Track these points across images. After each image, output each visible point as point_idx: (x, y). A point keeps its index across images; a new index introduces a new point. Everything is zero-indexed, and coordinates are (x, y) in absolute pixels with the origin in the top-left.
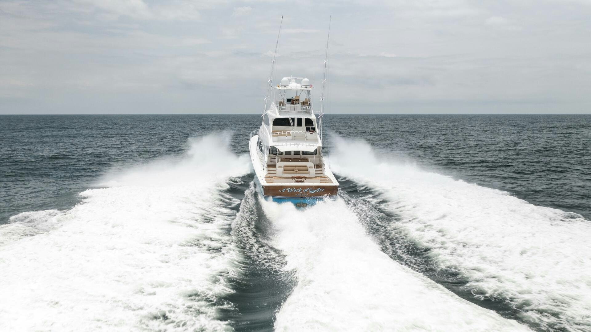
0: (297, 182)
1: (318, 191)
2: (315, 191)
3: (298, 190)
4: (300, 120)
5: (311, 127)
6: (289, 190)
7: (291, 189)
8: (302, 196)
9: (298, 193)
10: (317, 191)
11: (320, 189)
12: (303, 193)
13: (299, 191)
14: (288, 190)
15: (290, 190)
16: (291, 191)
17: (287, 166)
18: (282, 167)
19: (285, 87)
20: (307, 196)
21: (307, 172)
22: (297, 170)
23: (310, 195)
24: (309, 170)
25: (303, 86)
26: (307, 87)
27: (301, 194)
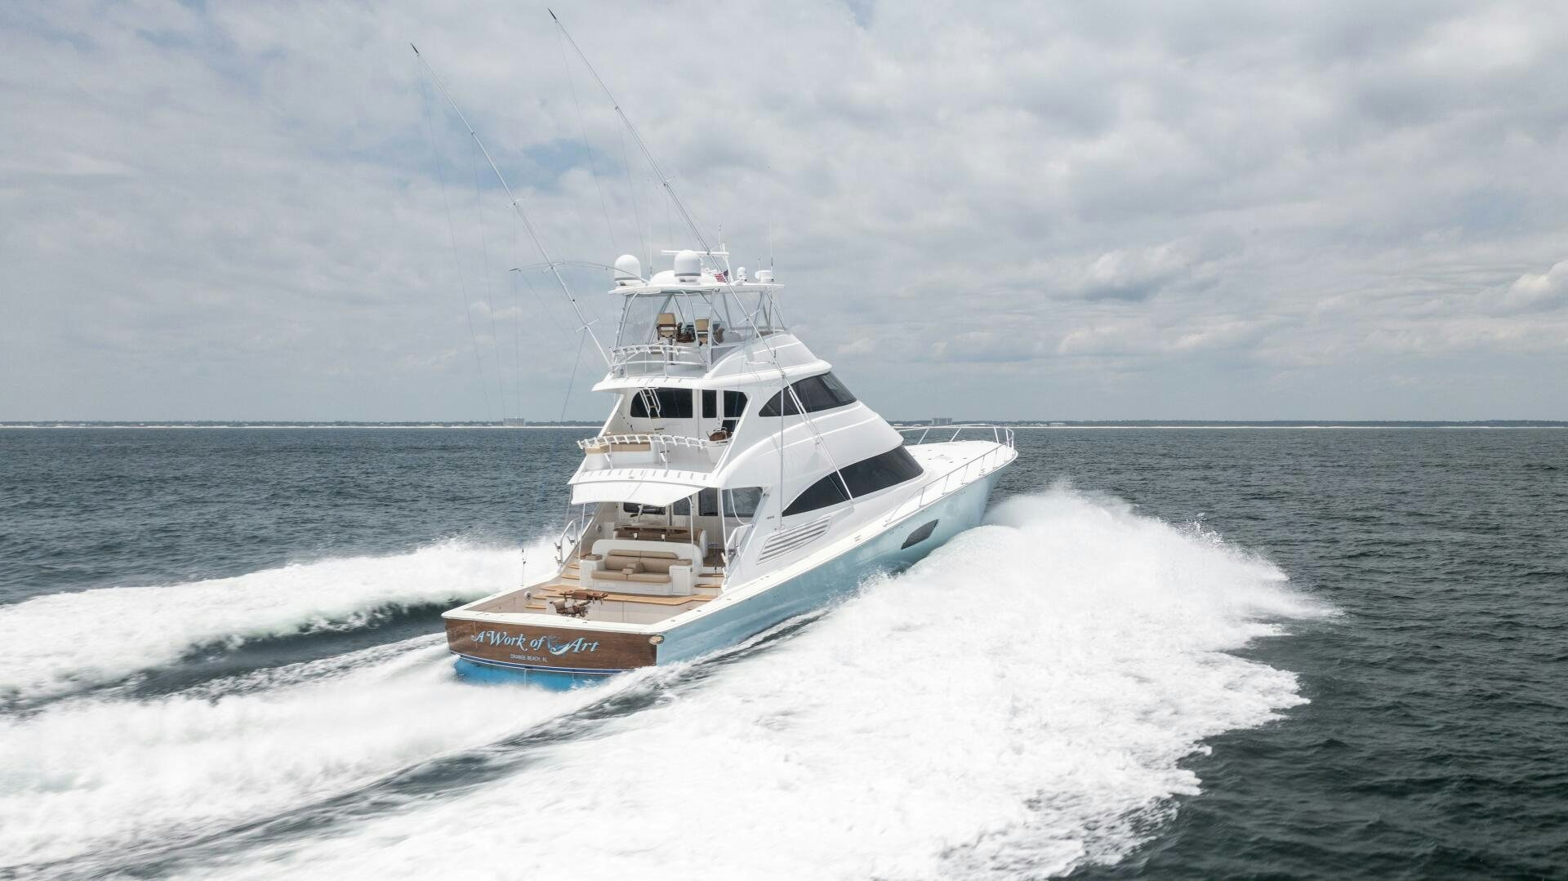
1: (576, 650)
2: (566, 648)
3: (516, 641)
4: (709, 397)
6: (494, 638)
7: (498, 636)
8: (529, 662)
9: (515, 649)
10: (574, 648)
11: (583, 642)
12: (530, 652)
13: (519, 643)
14: (490, 637)
15: (495, 636)
16: (498, 642)
17: (617, 553)
18: (599, 557)
19: (623, 285)
20: (545, 663)
21: (663, 577)
22: (630, 571)
23: (555, 661)
24: (670, 572)
25: (676, 275)
26: (686, 278)
27: (526, 654)
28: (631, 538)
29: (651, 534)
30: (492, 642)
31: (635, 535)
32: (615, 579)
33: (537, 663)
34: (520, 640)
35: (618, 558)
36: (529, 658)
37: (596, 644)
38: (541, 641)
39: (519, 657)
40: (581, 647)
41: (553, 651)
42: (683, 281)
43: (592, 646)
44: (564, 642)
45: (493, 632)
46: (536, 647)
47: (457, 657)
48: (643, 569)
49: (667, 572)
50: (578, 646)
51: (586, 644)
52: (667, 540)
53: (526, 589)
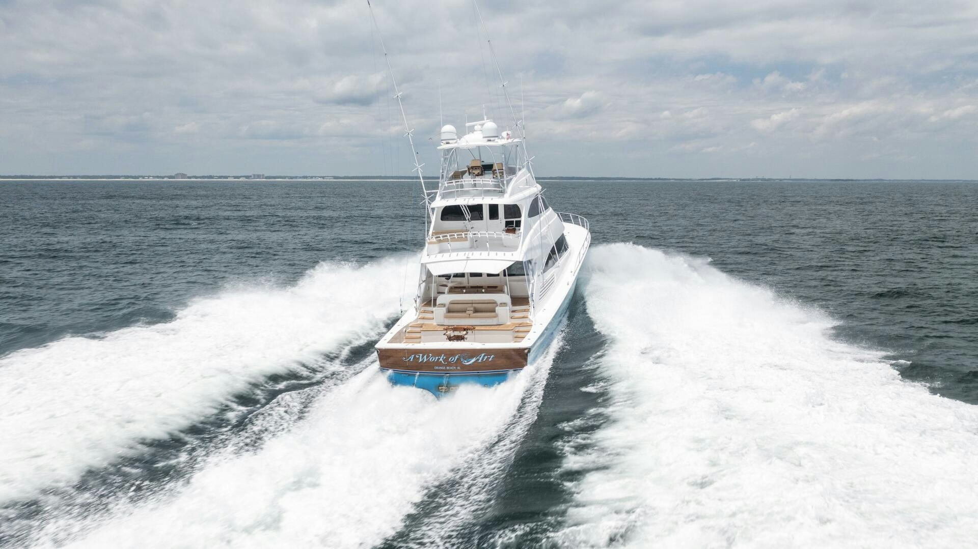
0: (450, 339)
1: (480, 361)
2: (473, 360)
3: (439, 359)
4: (494, 210)
5: (514, 220)
6: (422, 359)
7: (425, 357)
8: (448, 370)
9: (438, 363)
10: (478, 360)
11: (485, 356)
12: (449, 364)
13: (441, 360)
14: (419, 358)
15: (423, 357)
16: (425, 360)
17: (456, 302)
18: (444, 305)
19: (447, 143)
20: (458, 370)
21: (493, 314)
22: (471, 312)
23: (464, 368)
24: (496, 311)
25: (484, 137)
26: (492, 139)
27: (446, 366)
28: (462, 293)
29: (476, 290)
30: (421, 360)
31: (464, 291)
32: (465, 317)
33: (454, 370)
34: (442, 358)
35: (456, 305)
36: (448, 368)
37: (492, 357)
38: (456, 358)
39: (441, 368)
40: (483, 359)
41: (465, 362)
42: (490, 141)
43: (490, 358)
44: (472, 357)
45: (421, 355)
46: (453, 361)
47: (390, 372)
48: (476, 311)
49: (494, 311)
50: (481, 359)
51: (486, 357)
52: (486, 292)
53: (403, 328)
